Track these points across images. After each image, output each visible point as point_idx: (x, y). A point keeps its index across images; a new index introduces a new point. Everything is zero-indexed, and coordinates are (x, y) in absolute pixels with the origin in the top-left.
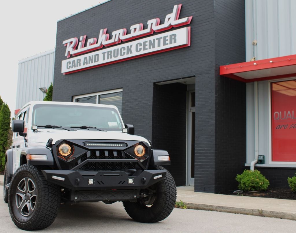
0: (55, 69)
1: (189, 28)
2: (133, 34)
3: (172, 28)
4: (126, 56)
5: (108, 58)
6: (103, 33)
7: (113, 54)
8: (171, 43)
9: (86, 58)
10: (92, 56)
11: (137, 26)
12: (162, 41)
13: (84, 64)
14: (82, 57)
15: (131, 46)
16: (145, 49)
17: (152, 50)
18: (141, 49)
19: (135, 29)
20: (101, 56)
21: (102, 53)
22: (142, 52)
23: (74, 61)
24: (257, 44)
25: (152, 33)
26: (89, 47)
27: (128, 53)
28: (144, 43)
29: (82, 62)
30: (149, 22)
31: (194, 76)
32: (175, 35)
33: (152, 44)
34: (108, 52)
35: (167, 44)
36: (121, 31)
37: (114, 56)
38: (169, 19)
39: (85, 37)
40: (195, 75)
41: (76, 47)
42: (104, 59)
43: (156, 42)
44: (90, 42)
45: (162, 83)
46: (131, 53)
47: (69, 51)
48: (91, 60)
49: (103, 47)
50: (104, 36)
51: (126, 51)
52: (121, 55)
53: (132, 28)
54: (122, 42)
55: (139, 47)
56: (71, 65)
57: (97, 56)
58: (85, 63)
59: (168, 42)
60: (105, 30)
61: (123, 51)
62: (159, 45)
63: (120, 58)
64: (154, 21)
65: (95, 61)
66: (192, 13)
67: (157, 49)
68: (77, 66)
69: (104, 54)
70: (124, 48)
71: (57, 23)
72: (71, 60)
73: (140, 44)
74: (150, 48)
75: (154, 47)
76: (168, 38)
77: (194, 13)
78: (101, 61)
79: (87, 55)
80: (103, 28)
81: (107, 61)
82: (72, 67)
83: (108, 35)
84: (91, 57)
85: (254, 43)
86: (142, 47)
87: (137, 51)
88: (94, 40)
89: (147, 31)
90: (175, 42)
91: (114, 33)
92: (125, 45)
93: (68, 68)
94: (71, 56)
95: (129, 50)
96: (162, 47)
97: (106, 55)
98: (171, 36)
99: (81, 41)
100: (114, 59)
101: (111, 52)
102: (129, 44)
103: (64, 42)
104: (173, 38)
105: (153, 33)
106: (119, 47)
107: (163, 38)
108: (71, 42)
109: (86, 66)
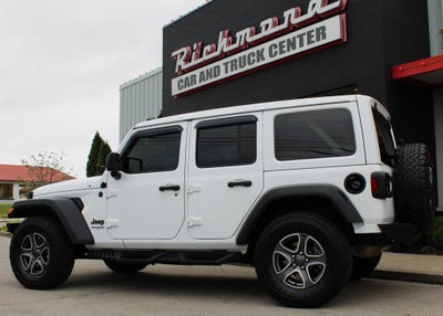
0: (164, 91)
1: (344, 15)
2: (264, 33)
3: (318, 18)
4: (256, 65)
5: (232, 70)
6: (224, 36)
7: (238, 64)
8: (318, 39)
9: (202, 73)
10: (211, 69)
11: (269, 21)
12: (305, 38)
13: (200, 82)
14: (197, 72)
15: (263, 50)
16: (282, 52)
17: (292, 52)
18: (276, 53)
19: (267, 26)
20: (223, 68)
21: (224, 64)
22: (279, 57)
23: (187, 79)
26: (206, 57)
28: (281, 43)
29: (198, 79)
30: (286, 14)
32: (323, 28)
33: (292, 44)
34: (232, 61)
35: (313, 42)
36: (248, 31)
37: (241, 67)
38: (314, 5)
39: (200, 44)
41: (188, 60)
42: (226, 72)
43: (298, 40)
44: (207, 51)
46: (263, 59)
47: (180, 65)
48: (209, 74)
49: (224, 55)
51: (255, 58)
52: (249, 64)
53: (263, 24)
54: (249, 46)
55: (274, 51)
56: (183, 84)
57: (217, 69)
58: (202, 79)
59: (314, 39)
60: (227, 32)
61: (252, 59)
62: (301, 45)
63: (248, 67)
64: (292, 11)
65: (215, 76)
67: (299, 50)
68: (192, 84)
69: (226, 64)
70: (253, 54)
72: (183, 77)
73: (275, 46)
75: (294, 48)
76: (314, 33)
78: (223, 75)
79: (204, 69)
80: (224, 30)
81: (230, 74)
82: (185, 87)
83: (230, 38)
84: (209, 70)
86: (278, 49)
87: (271, 56)
88: (212, 47)
89: (284, 26)
90: (324, 37)
91: (238, 35)
92: (254, 50)
93: (179, 89)
94: (184, 72)
95: (260, 55)
96: (306, 47)
97: (229, 65)
98: (318, 30)
99: (195, 51)
100: (240, 70)
101: (236, 61)
102: (259, 48)
103: (174, 54)
104: (321, 32)
105: (292, 28)
106: (247, 53)
107: (306, 34)
108: (182, 54)
109: (203, 83)
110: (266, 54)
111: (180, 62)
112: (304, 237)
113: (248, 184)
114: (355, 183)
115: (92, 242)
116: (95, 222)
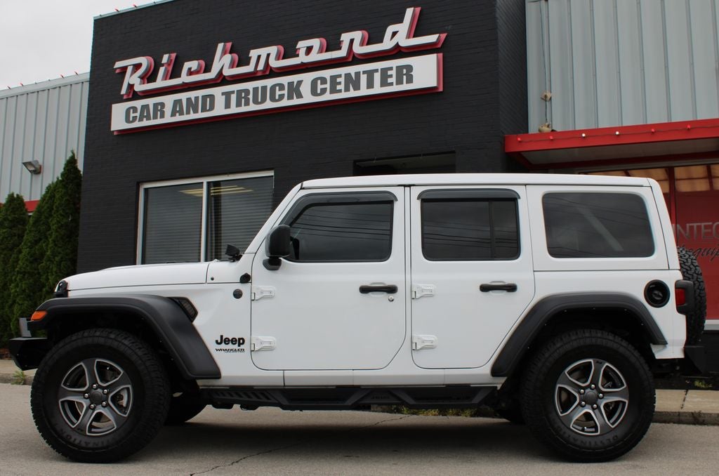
2: (302, 58)
4: (285, 103)
5: (239, 105)
6: (224, 53)
7: (251, 97)
8: (399, 82)
9: (177, 103)
10: (197, 98)
11: (316, 43)
13: (173, 114)
15: (300, 83)
16: (333, 91)
18: (323, 90)
20: (220, 100)
21: (223, 94)
24: (551, 99)
25: (350, 60)
27: (290, 97)
28: (334, 78)
29: (168, 110)
30: (345, 38)
31: (454, 152)
32: (409, 68)
33: (353, 82)
34: (239, 92)
35: (391, 84)
36: (273, 50)
37: (256, 102)
39: (174, 55)
40: (454, 149)
42: (228, 105)
43: (364, 78)
44: (190, 69)
45: (374, 162)
46: (300, 96)
47: (131, 83)
48: (192, 105)
50: (228, 58)
51: (285, 92)
52: (273, 99)
53: (302, 45)
55: (320, 87)
56: (138, 115)
57: (208, 99)
58: (178, 112)
59: (393, 80)
60: (229, 45)
61: (278, 93)
63: (269, 105)
64: (357, 35)
65: (204, 110)
66: (446, 28)
68: (155, 117)
69: (227, 95)
70: (281, 87)
71: (93, 21)
72: (138, 104)
73: (323, 81)
74: (347, 89)
76: (393, 72)
77: (450, 27)
78: (219, 110)
79: (183, 96)
80: (225, 41)
81: (234, 110)
82: (141, 120)
84: (193, 100)
85: (546, 96)
86: (328, 86)
87: (314, 92)
88: (199, 64)
90: (410, 80)
91: (254, 54)
92: (285, 80)
93: (128, 120)
94: (135, 96)
95: (294, 90)
96: (378, 89)
97: (234, 96)
98: (399, 69)
99: (163, 65)
100: (253, 107)
101: (247, 91)
103: (119, 64)
104: (406, 73)
105: (352, 59)
107: (379, 71)
109: (178, 118)
110: (305, 89)
111: (133, 79)
112: (599, 364)
113: (511, 288)
114: (656, 292)
115: (217, 374)
116: (224, 340)
